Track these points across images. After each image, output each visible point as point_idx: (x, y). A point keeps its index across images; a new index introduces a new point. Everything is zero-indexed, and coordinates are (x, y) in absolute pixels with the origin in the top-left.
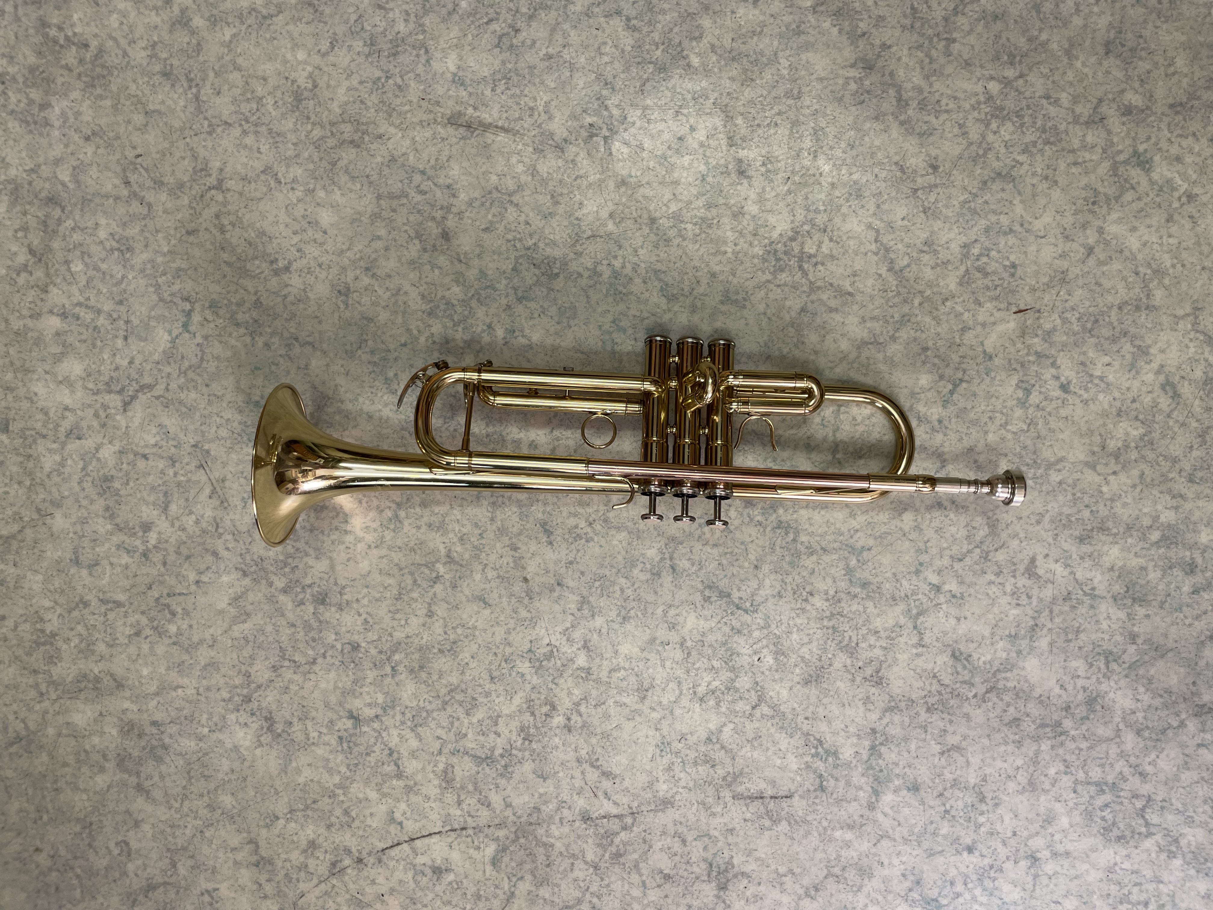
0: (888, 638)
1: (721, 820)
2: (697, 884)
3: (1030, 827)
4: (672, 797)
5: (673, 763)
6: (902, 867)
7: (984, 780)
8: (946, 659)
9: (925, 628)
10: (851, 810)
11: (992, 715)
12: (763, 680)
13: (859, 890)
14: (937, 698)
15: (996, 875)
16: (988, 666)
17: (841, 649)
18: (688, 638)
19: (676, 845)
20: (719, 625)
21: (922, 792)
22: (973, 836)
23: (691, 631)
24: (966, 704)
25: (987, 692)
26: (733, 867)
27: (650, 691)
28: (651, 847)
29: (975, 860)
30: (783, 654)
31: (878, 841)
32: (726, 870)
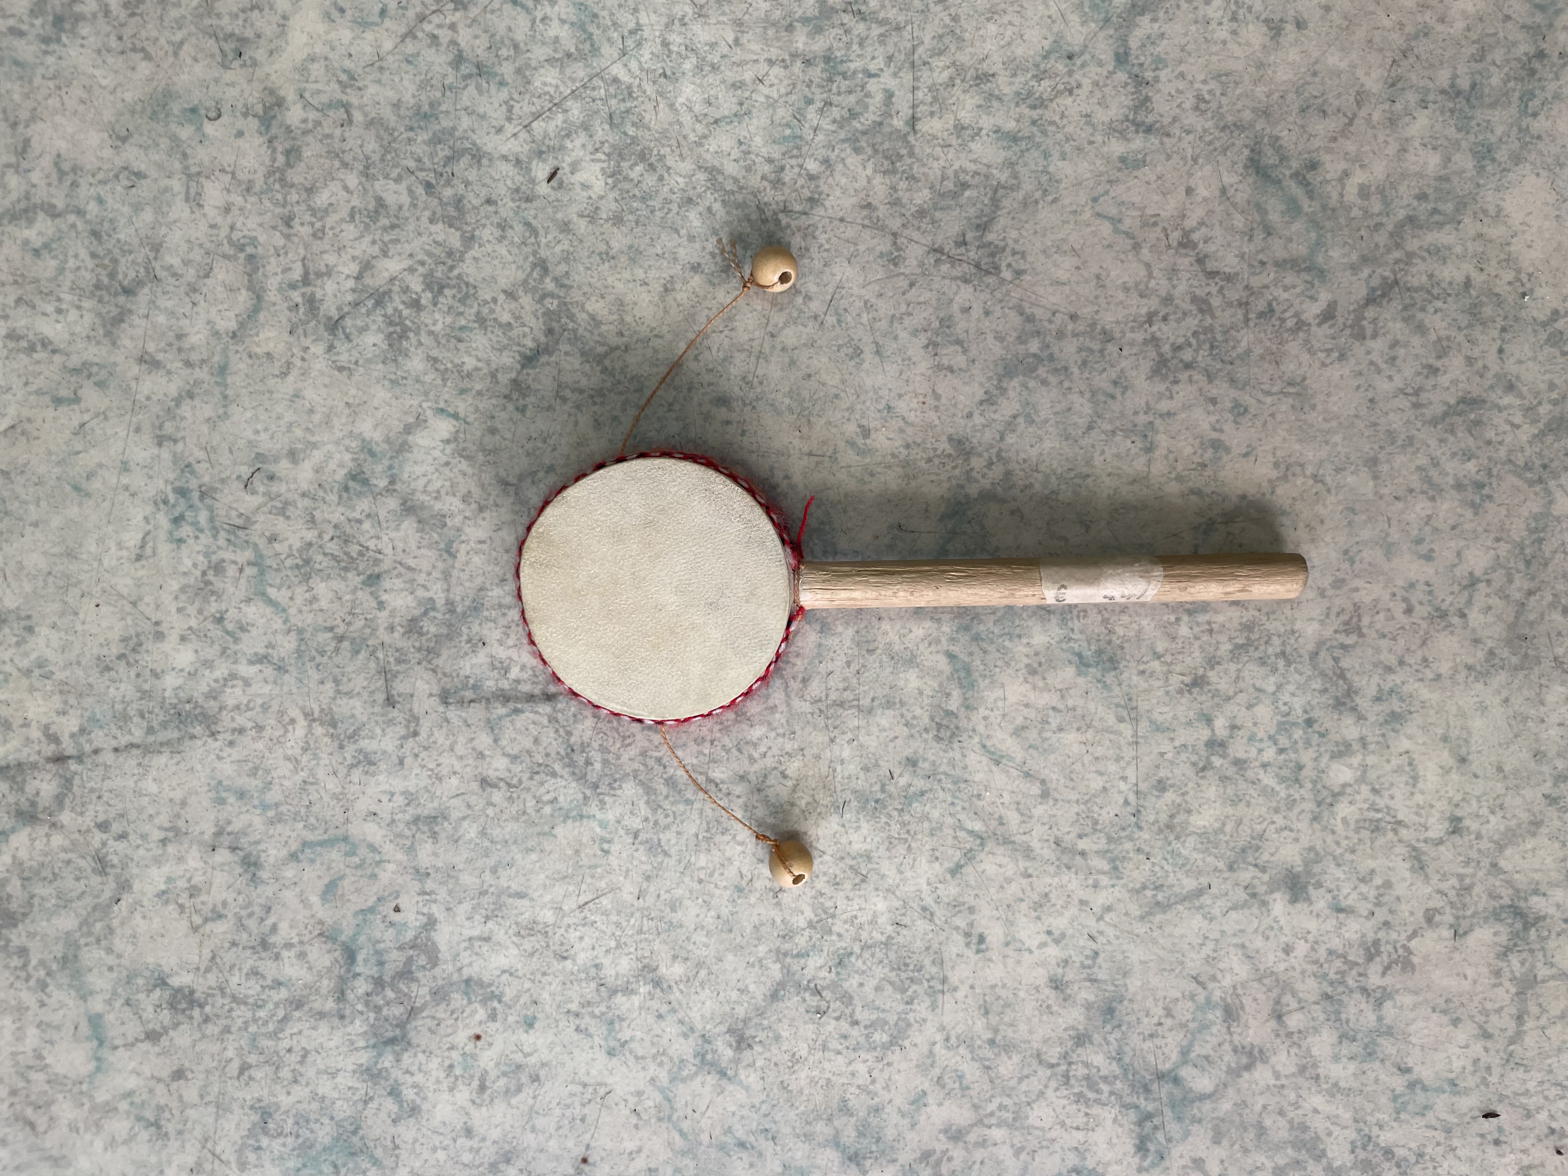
0: (1024, 97)
1: (398, 784)
2: (293, 1028)
3: (1513, 802)
4: (213, 695)
5: (218, 568)
6: (1053, 952)
7: (1352, 627)
8: (1229, 179)
9: (1159, 63)
10: (872, 743)
11: (1384, 386)
12: (567, 257)
13: (893, 1042)
14: (1192, 323)
15: (1388, 980)
16: (1376, 206)
17: (853, 141)
18: (289, 93)
19: (220, 878)
20: (410, 47)
21: (1130, 675)
22: (1308, 834)
23: (303, 70)
24: (1293, 347)
25: (1370, 301)
26: (434, 961)
27: (144, 295)
28: (124, 886)
29: (1312, 925)
30: (642, 157)
31: (969, 856)
32: (406, 974)
